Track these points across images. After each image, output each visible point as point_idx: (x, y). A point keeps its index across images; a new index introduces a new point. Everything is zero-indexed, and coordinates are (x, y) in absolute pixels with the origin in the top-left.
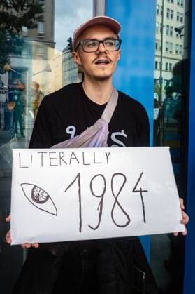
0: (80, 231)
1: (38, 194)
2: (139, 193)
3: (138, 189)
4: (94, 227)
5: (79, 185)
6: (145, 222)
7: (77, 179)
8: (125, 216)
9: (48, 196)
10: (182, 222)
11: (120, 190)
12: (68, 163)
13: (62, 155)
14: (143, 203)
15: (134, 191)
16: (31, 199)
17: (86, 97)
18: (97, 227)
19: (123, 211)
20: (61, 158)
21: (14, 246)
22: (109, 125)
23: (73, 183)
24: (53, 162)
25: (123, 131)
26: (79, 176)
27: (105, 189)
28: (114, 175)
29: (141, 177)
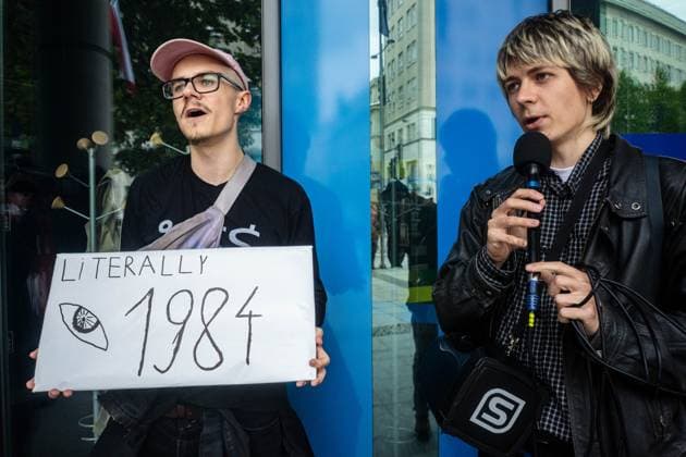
0: (139, 374)
1: (84, 319)
2: (247, 319)
3: (246, 312)
4: (163, 369)
5: (150, 307)
6: (248, 362)
7: (148, 298)
8: (217, 353)
9: (98, 322)
10: (312, 364)
11: (216, 314)
12: (137, 272)
13: (129, 260)
14: (250, 334)
15: (238, 316)
16: (71, 327)
17: (197, 177)
18: (168, 368)
19: (214, 345)
20: (126, 266)
21: (37, 393)
22: (226, 217)
23: (140, 302)
24: (114, 272)
25: (253, 227)
26: (151, 292)
27: (190, 312)
28: (210, 290)
29: (254, 293)
